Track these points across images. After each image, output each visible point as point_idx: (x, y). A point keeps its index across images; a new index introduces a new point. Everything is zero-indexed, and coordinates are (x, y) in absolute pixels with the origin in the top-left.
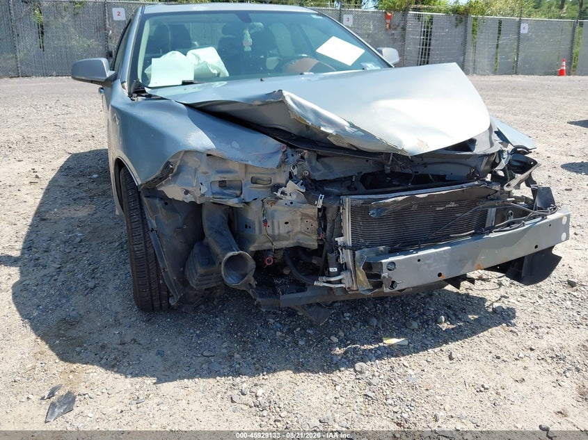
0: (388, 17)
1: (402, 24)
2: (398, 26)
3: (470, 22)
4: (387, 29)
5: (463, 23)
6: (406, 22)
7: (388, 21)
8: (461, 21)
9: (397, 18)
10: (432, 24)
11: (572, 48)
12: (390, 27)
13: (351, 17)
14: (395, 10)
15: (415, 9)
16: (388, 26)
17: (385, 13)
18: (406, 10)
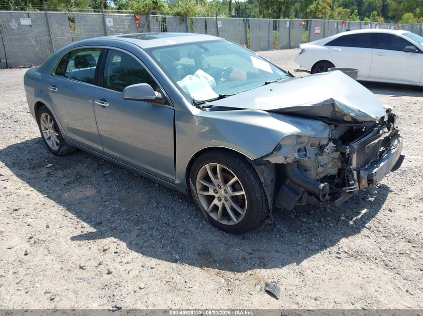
0: (137, 19)
1: (146, 24)
2: (145, 25)
3: (189, 21)
4: (137, 28)
5: (184, 22)
6: (149, 22)
7: (137, 22)
8: (183, 21)
9: (143, 19)
10: (166, 23)
11: (246, 35)
12: (139, 26)
13: (111, 19)
14: (141, 14)
15: (153, 13)
16: (138, 25)
17: (135, 16)
18: (147, 14)
